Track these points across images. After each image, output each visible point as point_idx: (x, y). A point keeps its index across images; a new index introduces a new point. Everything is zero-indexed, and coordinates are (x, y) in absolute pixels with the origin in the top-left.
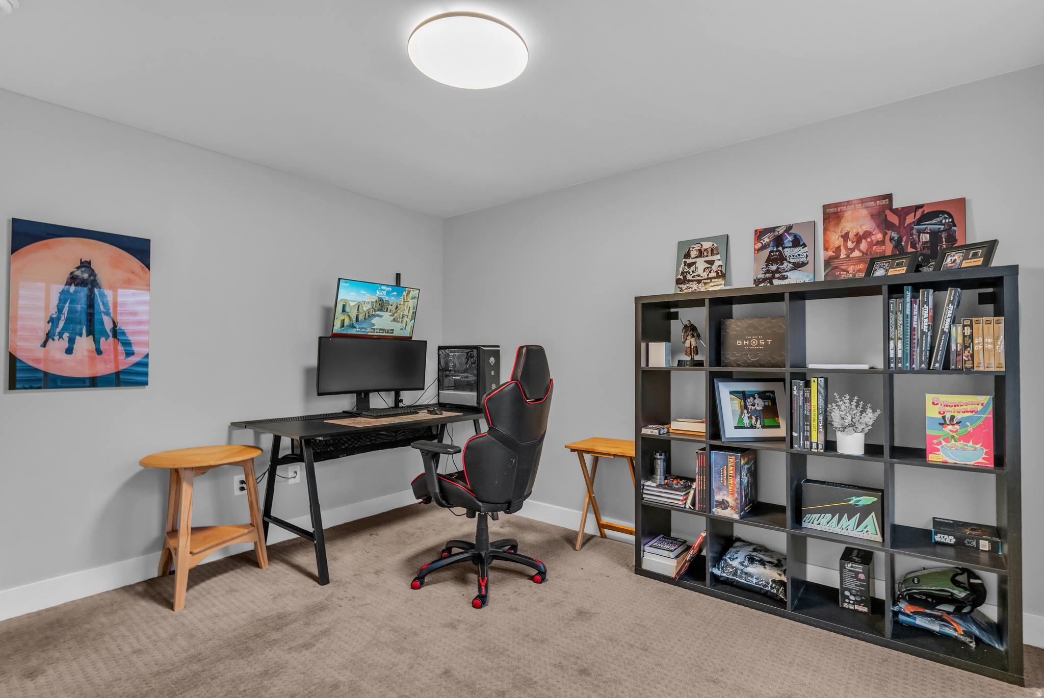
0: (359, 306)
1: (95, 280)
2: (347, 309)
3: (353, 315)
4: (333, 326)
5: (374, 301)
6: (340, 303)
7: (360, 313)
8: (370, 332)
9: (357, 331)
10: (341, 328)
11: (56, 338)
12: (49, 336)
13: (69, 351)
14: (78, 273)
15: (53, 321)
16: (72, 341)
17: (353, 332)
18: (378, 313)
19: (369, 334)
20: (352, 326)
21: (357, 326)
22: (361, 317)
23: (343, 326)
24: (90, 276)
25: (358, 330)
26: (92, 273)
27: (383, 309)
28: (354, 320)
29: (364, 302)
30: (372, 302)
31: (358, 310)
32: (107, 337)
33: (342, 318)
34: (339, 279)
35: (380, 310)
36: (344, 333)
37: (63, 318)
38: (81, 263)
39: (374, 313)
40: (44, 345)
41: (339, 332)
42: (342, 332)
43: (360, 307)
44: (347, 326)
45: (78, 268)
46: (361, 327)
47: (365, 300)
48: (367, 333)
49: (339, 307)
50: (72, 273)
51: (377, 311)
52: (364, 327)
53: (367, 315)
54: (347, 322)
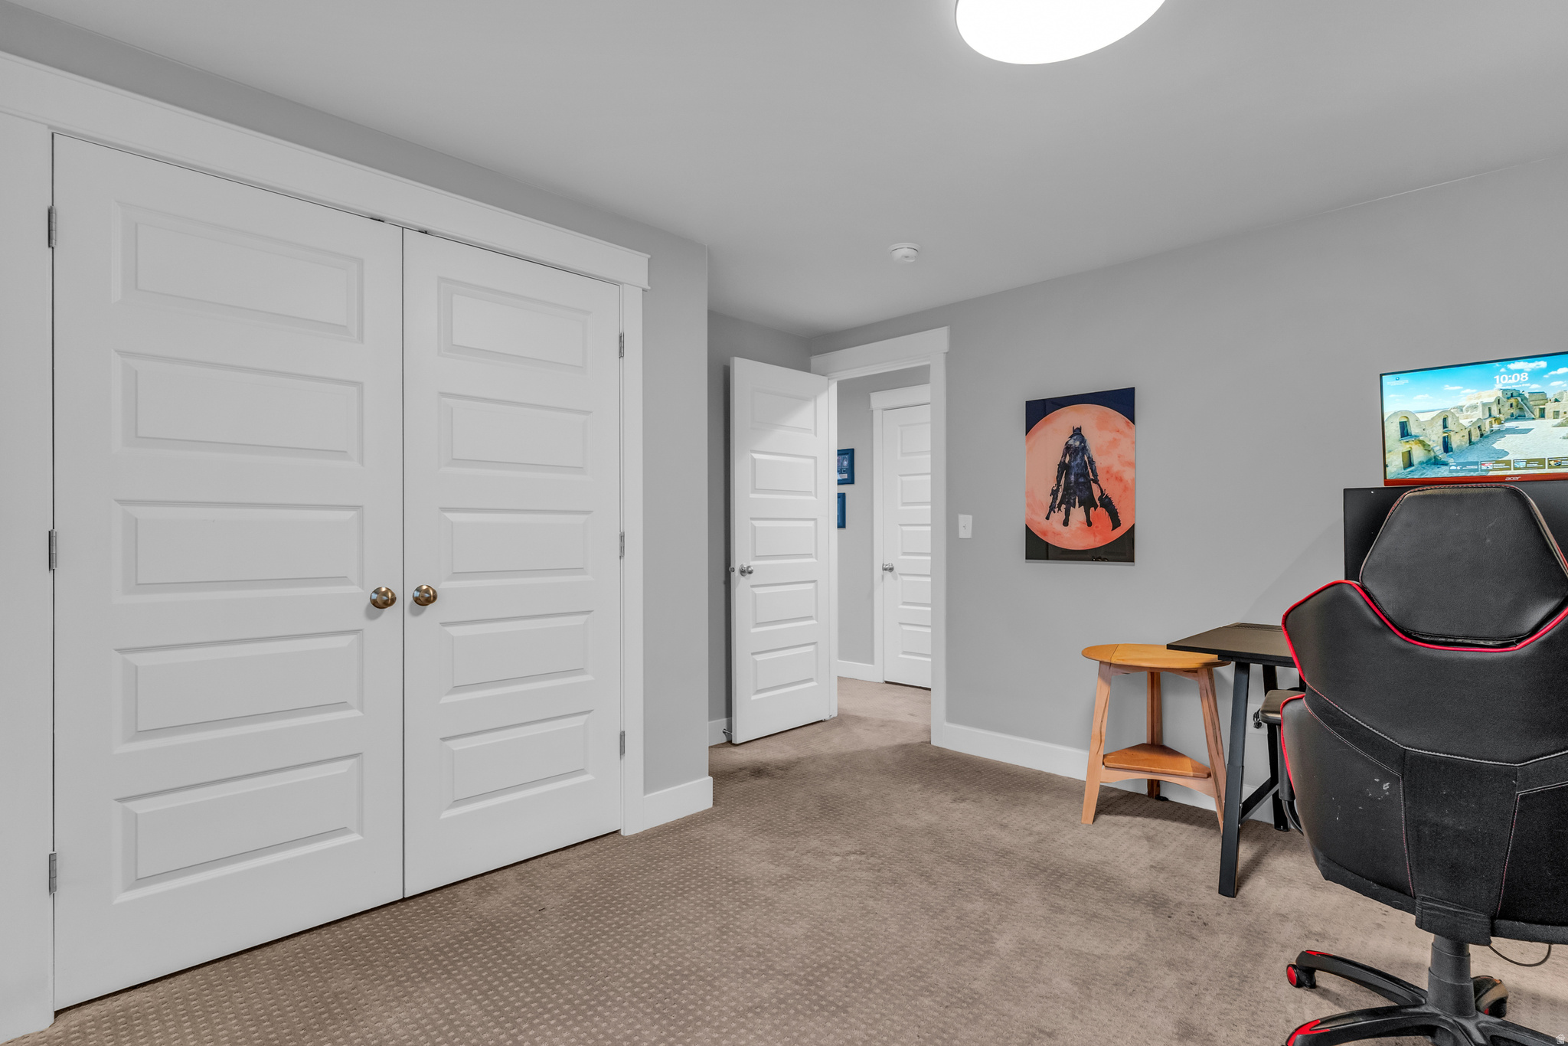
0: (1445, 420)
1: (1085, 447)
2: (1414, 429)
3: (1435, 439)
4: (1385, 466)
5: (1492, 399)
6: (1391, 420)
7: (1452, 434)
8: (1494, 470)
9: (1451, 471)
10: (1405, 468)
11: (1056, 510)
12: (1052, 508)
13: (1066, 523)
14: (1071, 442)
15: (1054, 493)
16: (1067, 513)
17: (1442, 473)
18: (1508, 425)
19: (1491, 473)
20: (1436, 462)
21: (1451, 461)
22: (1456, 441)
23: (1409, 463)
24: (1081, 443)
25: (1453, 468)
26: (1083, 440)
27: (1528, 414)
28: (1438, 449)
29: (1461, 409)
30: (1484, 405)
31: (1445, 427)
32: (1096, 507)
33: (1406, 448)
34: (1381, 375)
35: (1521, 417)
36: (1415, 477)
37: (1060, 490)
38: (1074, 431)
39: (1496, 427)
40: (1047, 518)
41: (1400, 477)
42: (1410, 476)
43: (1450, 421)
44: (1421, 463)
45: (1071, 437)
46: (1462, 460)
47: (1460, 404)
48: (1484, 474)
49: (1393, 430)
50: (1067, 443)
51: (1507, 420)
52: (1471, 459)
53: (1476, 435)
54: (1418, 455)
